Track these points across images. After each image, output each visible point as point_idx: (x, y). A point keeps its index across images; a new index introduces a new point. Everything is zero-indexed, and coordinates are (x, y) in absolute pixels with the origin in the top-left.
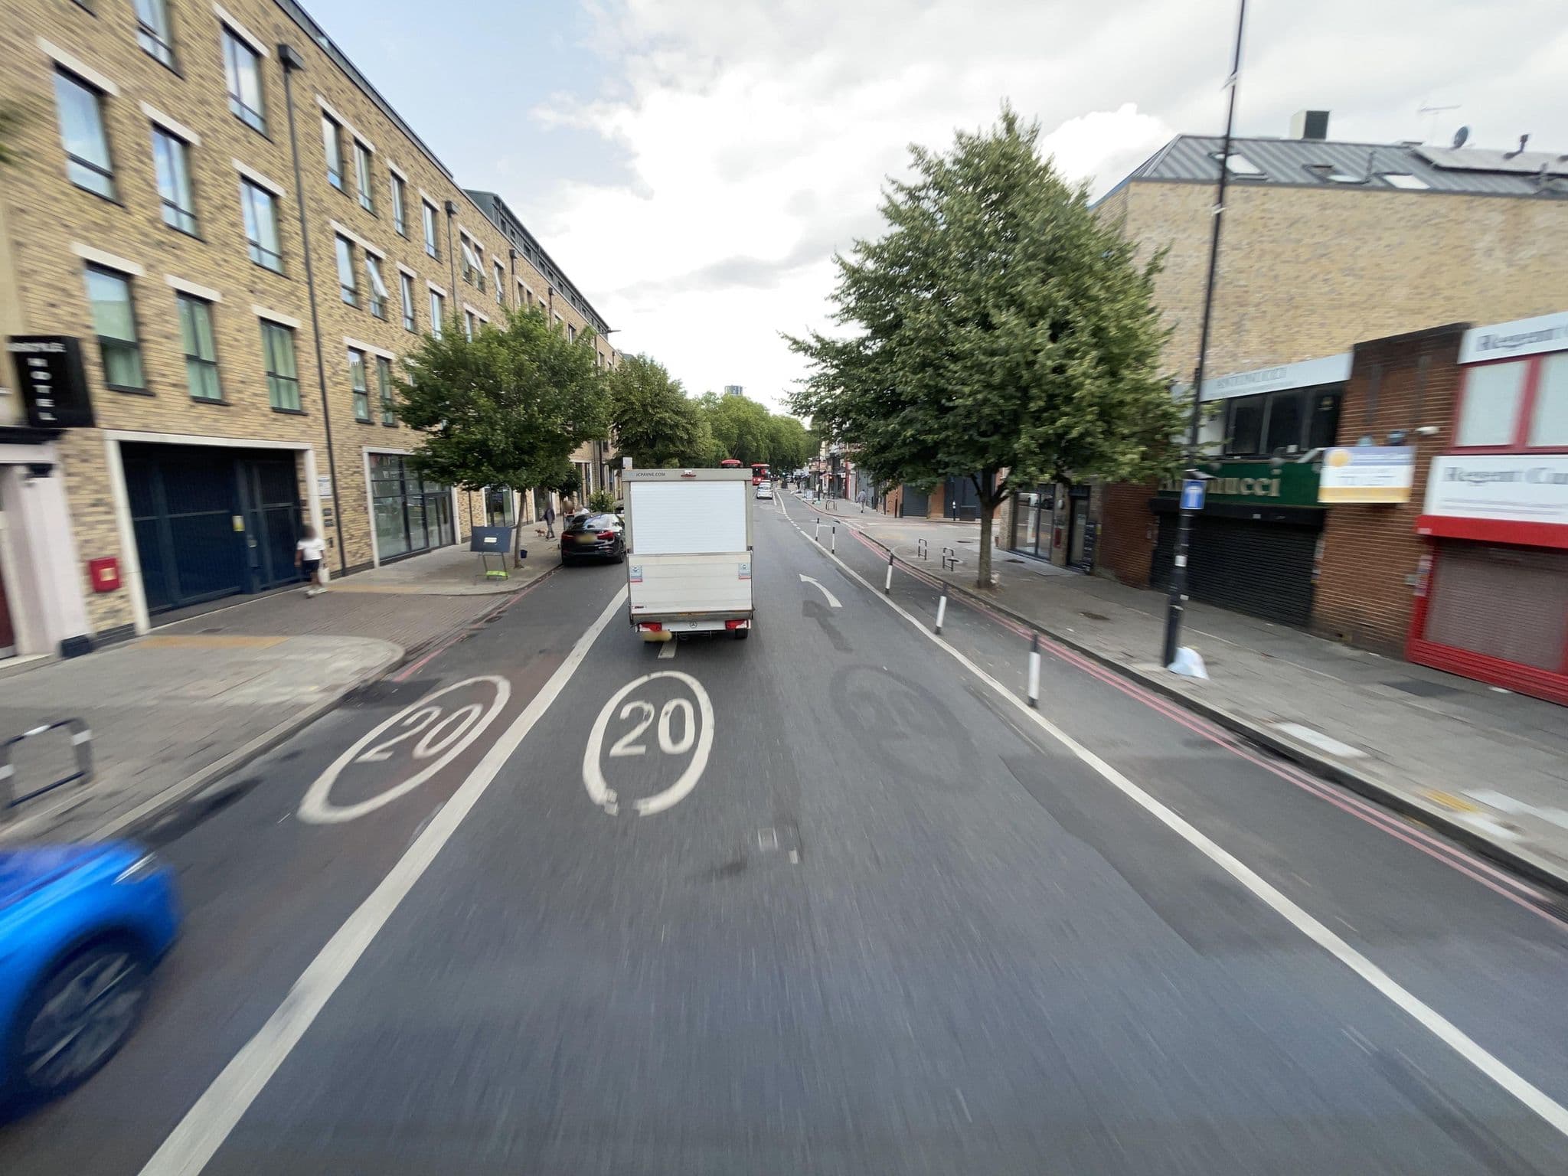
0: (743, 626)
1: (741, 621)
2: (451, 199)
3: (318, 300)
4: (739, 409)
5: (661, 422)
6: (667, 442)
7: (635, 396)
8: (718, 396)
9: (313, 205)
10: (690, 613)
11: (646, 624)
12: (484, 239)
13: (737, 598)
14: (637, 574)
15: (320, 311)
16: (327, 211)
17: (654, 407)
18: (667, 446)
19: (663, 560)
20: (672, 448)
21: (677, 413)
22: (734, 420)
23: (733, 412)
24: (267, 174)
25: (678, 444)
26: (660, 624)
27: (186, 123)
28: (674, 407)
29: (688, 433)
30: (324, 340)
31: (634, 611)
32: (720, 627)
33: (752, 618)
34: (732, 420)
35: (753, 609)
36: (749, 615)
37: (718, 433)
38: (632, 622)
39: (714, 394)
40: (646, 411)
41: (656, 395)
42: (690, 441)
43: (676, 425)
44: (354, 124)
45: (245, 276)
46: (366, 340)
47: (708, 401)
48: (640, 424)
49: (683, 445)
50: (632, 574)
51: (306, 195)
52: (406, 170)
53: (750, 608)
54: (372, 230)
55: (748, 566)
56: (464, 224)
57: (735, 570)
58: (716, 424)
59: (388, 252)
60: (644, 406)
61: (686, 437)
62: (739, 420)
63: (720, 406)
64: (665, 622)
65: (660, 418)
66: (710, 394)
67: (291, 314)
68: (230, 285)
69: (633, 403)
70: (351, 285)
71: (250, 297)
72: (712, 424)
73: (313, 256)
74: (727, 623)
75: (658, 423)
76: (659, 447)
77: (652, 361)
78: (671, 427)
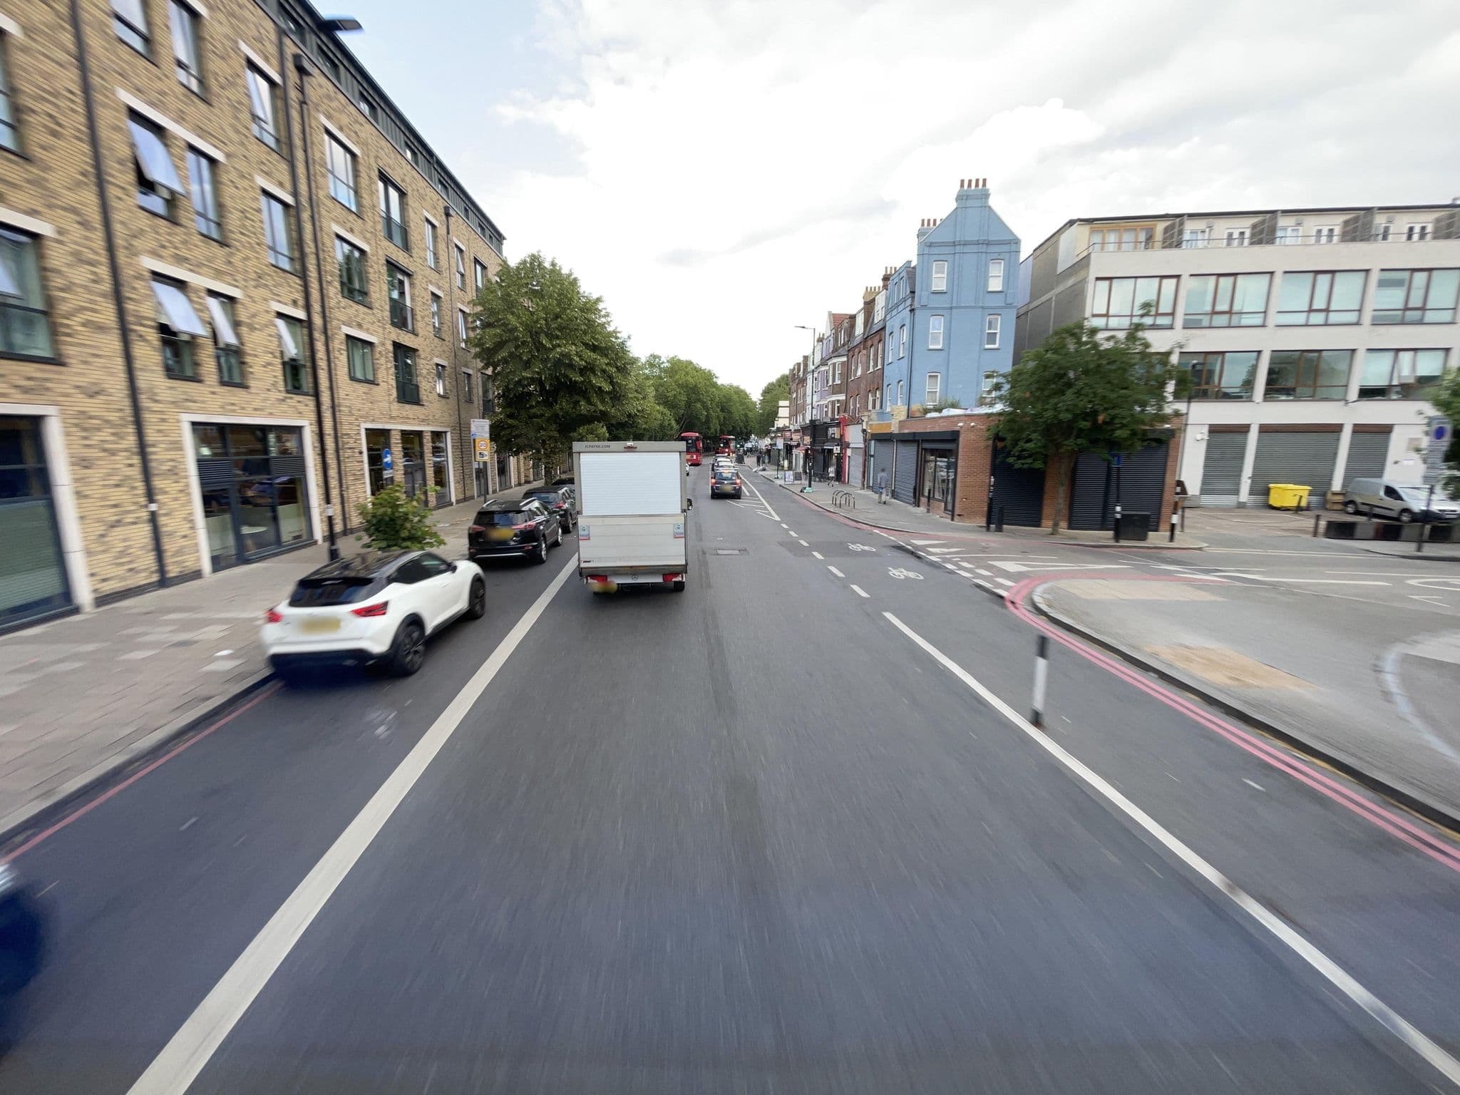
0: (679, 579)
1: (676, 574)
4: (687, 374)
5: (564, 362)
6: (577, 398)
7: (519, 317)
8: (663, 359)
10: (631, 567)
11: (593, 576)
13: (673, 555)
14: (586, 533)
17: (551, 337)
18: (577, 403)
19: (607, 521)
20: (584, 407)
21: (594, 348)
22: (680, 386)
23: (681, 377)
25: (595, 400)
26: (606, 576)
28: (587, 338)
29: (612, 383)
31: (583, 565)
32: (659, 580)
33: (686, 573)
34: (679, 385)
35: (687, 564)
36: (683, 569)
37: (663, 399)
38: (581, 574)
39: (659, 357)
40: (539, 346)
41: (557, 317)
42: (617, 396)
43: (589, 369)
47: (652, 365)
48: (527, 365)
49: (603, 401)
50: (581, 532)
53: (684, 563)
55: (682, 527)
57: (671, 529)
58: (661, 389)
60: (535, 335)
61: (607, 387)
62: (687, 386)
63: (665, 371)
64: (610, 575)
65: (561, 354)
66: (655, 357)
69: (516, 329)
72: (657, 390)
74: (665, 576)
75: (558, 363)
76: (563, 405)
77: (553, 264)
78: (582, 371)
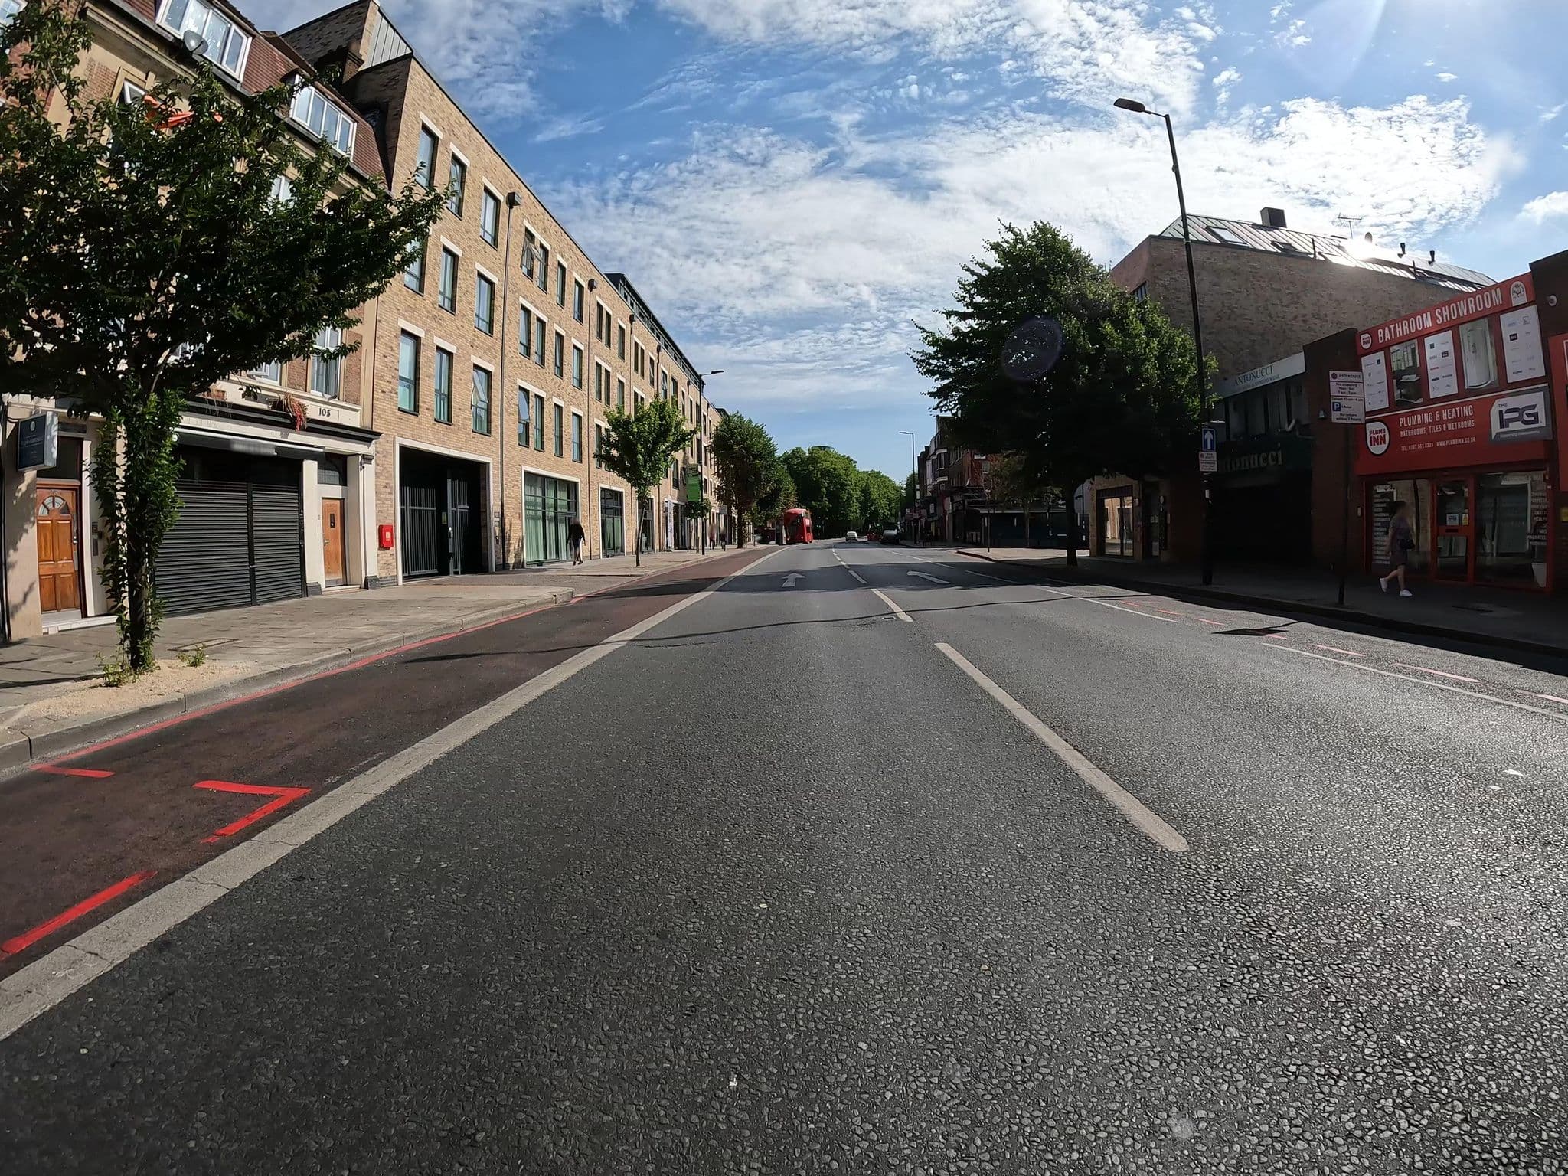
2: (596, 279)
3: (506, 352)
9: (512, 287)
12: (612, 307)
15: (505, 359)
16: (518, 291)
24: (491, 270)
27: (458, 244)
30: (506, 381)
44: (541, 234)
45: (470, 337)
46: (530, 382)
51: (509, 281)
52: (567, 260)
54: (542, 302)
56: (600, 296)
59: (549, 317)
67: (490, 362)
68: (462, 341)
70: (525, 342)
71: (471, 350)
73: (507, 321)
